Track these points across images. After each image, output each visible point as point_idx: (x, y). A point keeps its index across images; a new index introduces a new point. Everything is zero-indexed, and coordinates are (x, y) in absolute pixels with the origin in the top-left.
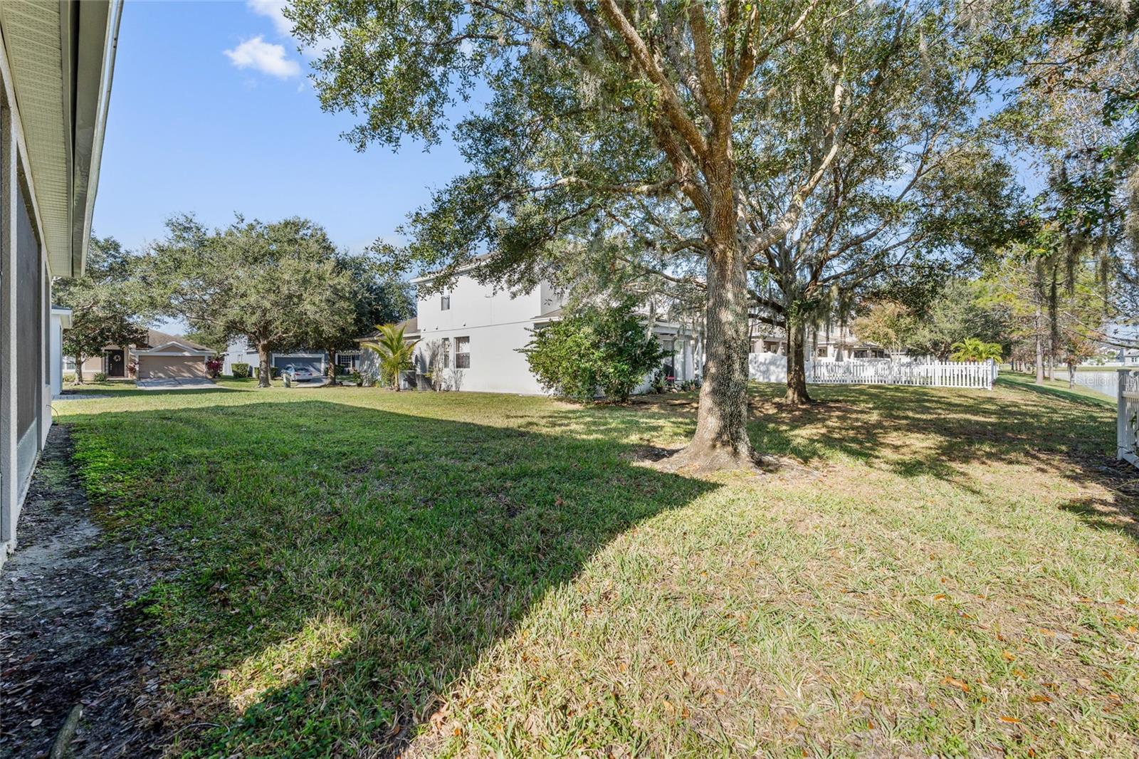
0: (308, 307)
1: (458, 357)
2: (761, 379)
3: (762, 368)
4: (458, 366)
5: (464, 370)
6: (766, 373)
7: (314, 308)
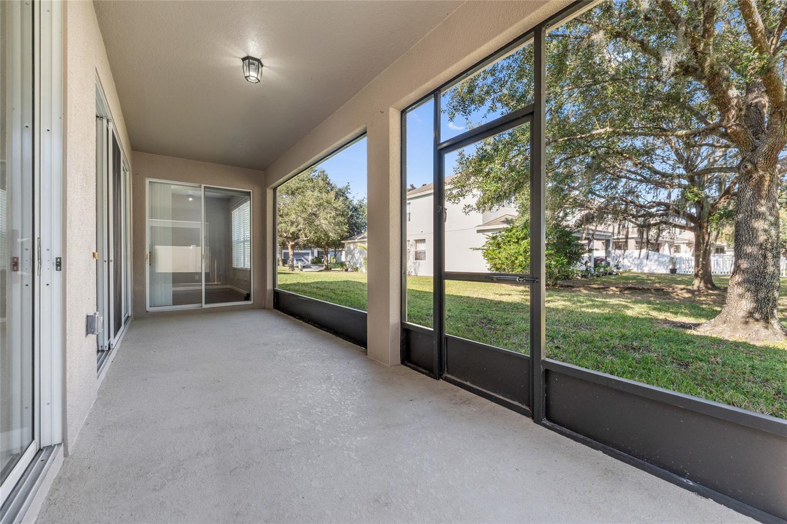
0: (323, 221)
1: (416, 253)
2: (635, 270)
3: (636, 262)
4: (416, 259)
5: (421, 262)
6: (640, 265)
7: (326, 222)
